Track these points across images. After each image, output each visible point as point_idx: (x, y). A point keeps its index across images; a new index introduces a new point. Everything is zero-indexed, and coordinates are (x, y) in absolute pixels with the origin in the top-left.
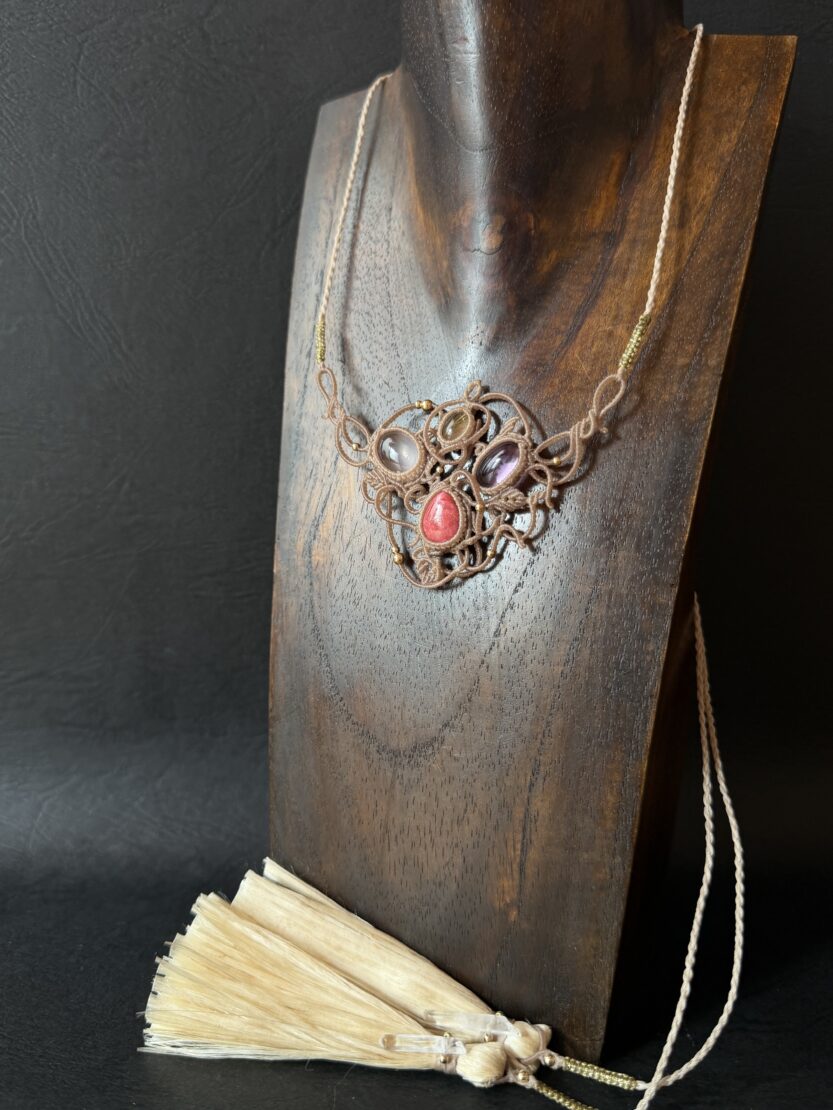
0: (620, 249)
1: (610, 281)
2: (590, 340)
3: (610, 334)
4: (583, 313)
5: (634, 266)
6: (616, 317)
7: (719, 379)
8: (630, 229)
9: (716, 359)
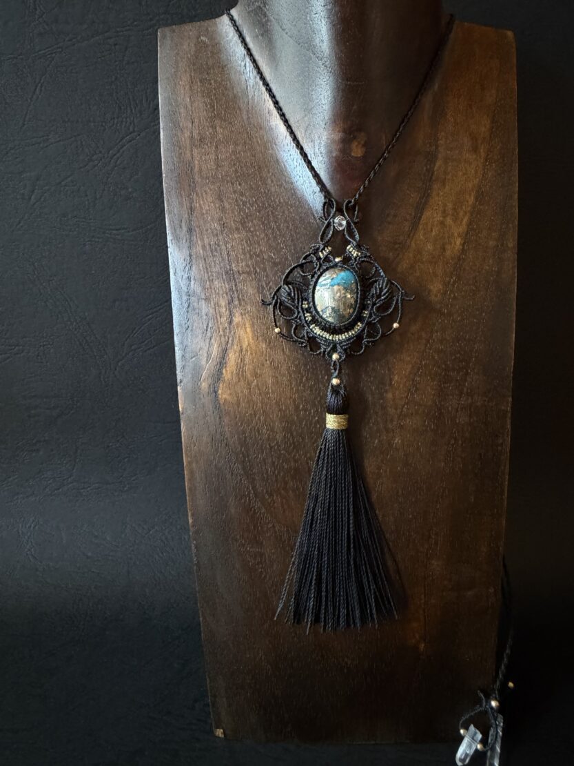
0: (438, 163)
1: (435, 186)
2: (429, 227)
3: (442, 223)
4: (420, 208)
5: (449, 177)
6: (444, 211)
7: (516, 256)
8: (441, 149)
9: (512, 243)
